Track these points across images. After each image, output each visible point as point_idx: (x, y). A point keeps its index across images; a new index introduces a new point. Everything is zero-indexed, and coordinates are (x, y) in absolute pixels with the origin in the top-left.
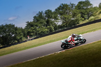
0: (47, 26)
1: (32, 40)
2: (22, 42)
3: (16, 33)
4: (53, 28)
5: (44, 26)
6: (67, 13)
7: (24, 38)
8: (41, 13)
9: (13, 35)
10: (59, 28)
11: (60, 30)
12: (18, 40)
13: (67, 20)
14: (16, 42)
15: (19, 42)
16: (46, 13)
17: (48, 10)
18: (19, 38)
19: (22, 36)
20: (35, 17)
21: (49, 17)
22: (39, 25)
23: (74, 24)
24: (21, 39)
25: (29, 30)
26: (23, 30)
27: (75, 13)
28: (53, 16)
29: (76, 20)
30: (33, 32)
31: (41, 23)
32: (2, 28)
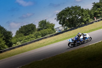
1: (99, 21)
2: (89, 24)
3: (82, 15)
7: (91, 19)
9: (80, 17)
12: (85, 22)
14: (83, 23)
15: (86, 24)
19: (88, 18)
24: (88, 20)
25: (96, 11)
26: (89, 12)
30: (100, 13)
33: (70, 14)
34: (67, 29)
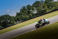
0: (28, 14)
1: (20, 23)
2: (14, 25)
3: (10, 20)
4: (32, 15)
5: (26, 14)
6: (39, 6)
7: (15, 22)
8: (24, 7)
10: (35, 15)
11: (36, 16)
12: (12, 24)
13: (39, 10)
14: (11, 25)
15: (12, 25)
16: (27, 7)
17: (28, 5)
18: (12, 22)
19: (14, 21)
20: (21, 10)
21: (29, 9)
22: (24, 14)
23: (44, 12)
24: (13, 23)
25: (18, 17)
26: (14, 18)
27: (44, 6)
28: (31, 8)
29: (45, 10)
30: (20, 18)
31: (25, 13)
32: (2, 17)
33: (4, 19)
34: (2, 28)
